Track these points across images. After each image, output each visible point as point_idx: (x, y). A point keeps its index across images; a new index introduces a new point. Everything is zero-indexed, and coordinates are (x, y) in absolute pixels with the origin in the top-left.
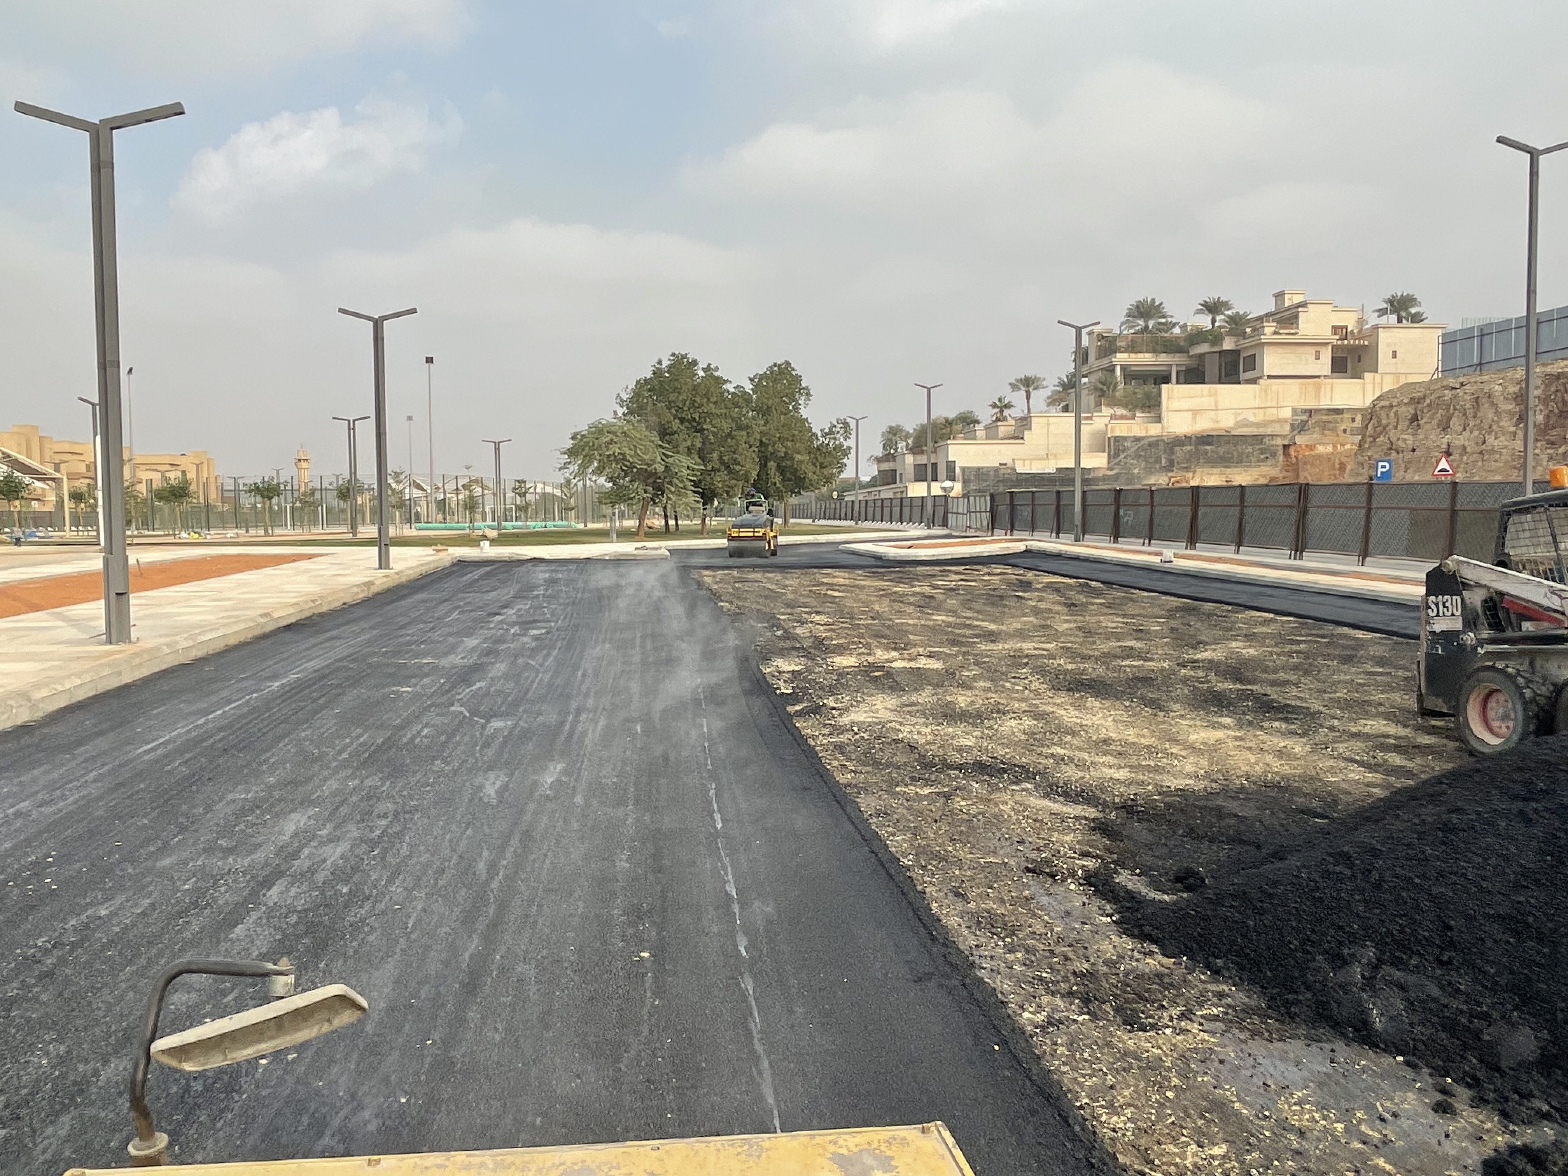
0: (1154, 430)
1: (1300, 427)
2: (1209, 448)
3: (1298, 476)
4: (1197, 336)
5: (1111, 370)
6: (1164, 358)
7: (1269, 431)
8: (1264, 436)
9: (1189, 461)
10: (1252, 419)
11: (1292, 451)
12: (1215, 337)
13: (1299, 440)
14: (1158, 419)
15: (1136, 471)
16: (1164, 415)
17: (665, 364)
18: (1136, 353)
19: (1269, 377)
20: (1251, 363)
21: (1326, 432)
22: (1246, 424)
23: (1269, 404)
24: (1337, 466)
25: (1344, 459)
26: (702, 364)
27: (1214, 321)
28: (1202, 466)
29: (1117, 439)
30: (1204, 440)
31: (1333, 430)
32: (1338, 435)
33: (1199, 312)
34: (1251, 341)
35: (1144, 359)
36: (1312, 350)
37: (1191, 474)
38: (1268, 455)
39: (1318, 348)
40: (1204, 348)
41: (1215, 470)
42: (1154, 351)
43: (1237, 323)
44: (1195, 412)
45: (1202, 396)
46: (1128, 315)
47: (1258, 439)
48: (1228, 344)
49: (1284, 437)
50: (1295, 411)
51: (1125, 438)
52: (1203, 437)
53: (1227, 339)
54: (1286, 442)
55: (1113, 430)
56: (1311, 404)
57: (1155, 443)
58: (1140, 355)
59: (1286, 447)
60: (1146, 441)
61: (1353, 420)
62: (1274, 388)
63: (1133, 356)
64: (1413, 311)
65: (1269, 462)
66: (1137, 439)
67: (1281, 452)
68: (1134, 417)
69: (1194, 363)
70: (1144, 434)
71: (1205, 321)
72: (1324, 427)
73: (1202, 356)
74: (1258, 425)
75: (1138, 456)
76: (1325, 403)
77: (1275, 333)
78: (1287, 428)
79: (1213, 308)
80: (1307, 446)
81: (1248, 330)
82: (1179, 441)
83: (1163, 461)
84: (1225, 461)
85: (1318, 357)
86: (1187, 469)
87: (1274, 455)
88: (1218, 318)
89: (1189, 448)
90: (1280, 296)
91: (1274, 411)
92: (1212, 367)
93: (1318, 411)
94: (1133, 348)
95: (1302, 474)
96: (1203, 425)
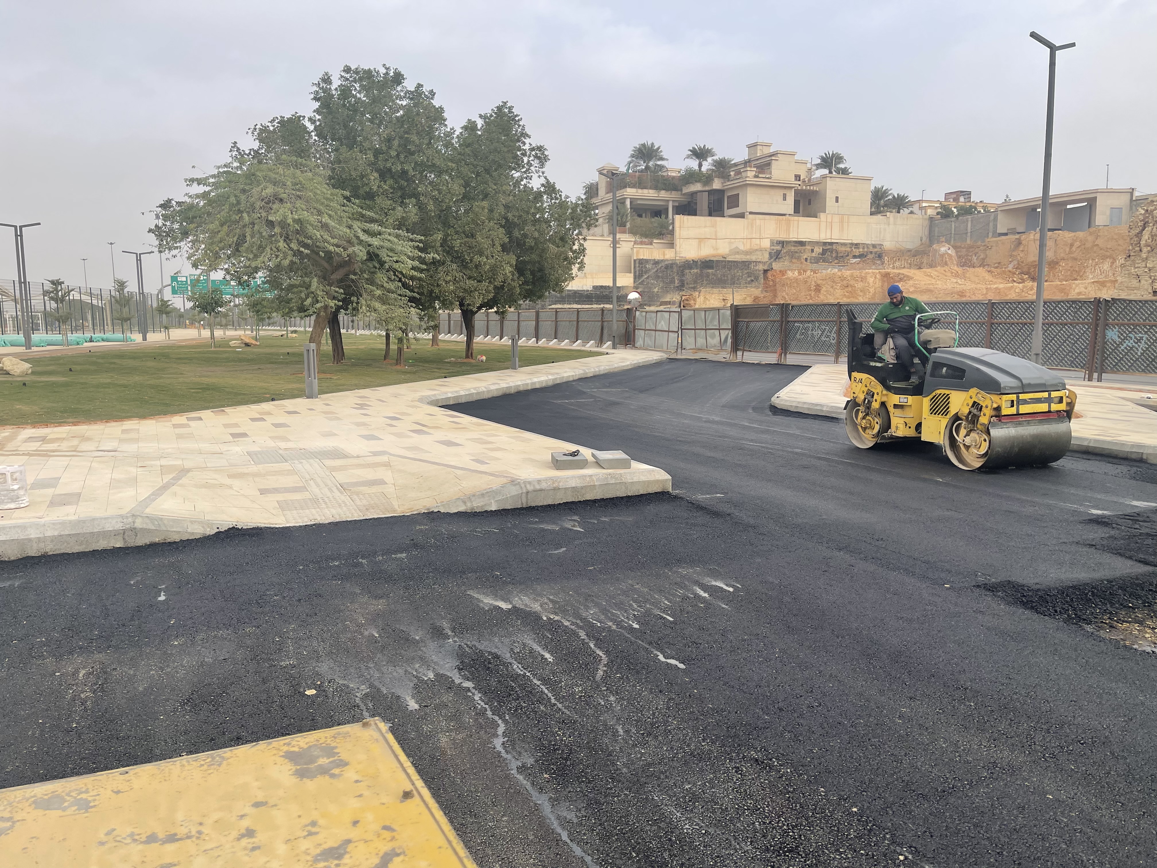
0: (669, 255)
1: (776, 256)
2: (710, 271)
3: (775, 296)
4: (690, 177)
6: (663, 194)
7: (753, 258)
8: (750, 262)
9: (695, 282)
11: (769, 274)
13: (776, 266)
14: (671, 245)
15: (656, 290)
16: (678, 242)
18: (642, 189)
19: (751, 213)
20: (734, 201)
21: (794, 260)
22: (737, 252)
23: (754, 236)
27: (700, 165)
29: (642, 262)
31: (799, 258)
33: (688, 157)
34: (736, 183)
35: (648, 194)
36: (781, 192)
38: (753, 279)
40: (697, 187)
41: (715, 290)
42: (656, 188)
43: (722, 166)
44: (701, 240)
45: (705, 227)
46: (632, 156)
47: (745, 265)
48: (717, 185)
49: (764, 263)
50: (772, 243)
51: (647, 261)
52: (706, 262)
53: (716, 180)
54: (766, 268)
55: (638, 253)
56: (783, 236)
57: (670, 266)
58: (645, 191)
59: (765, 271)
60: (663, 264)
61: (812, 251)
62: (758, 222)
63: (640, 191)
65: (753, 285)
66: (656, 262)
67: (762, 276)
68: (651, 244)
70: (661, 258)
72: (792, 255)
74: (747, 253)
75: (657, 277)
76: (793, 236)
77: (756, 176)
78: (767, 256)
79: (700, 154)
80: (780, 271)
81: (732, 173)
82: (689, 265)
83: (676, 281)
84: (720, 282)
85: (785, 199)
86: (694, 289)
87: (757, 278)
88: (704, 163)
89: (696, 271)
90: (752, 147)
91: (758, 241)
92: (703, 202)
93: (788, 242)
96: (706, 252)
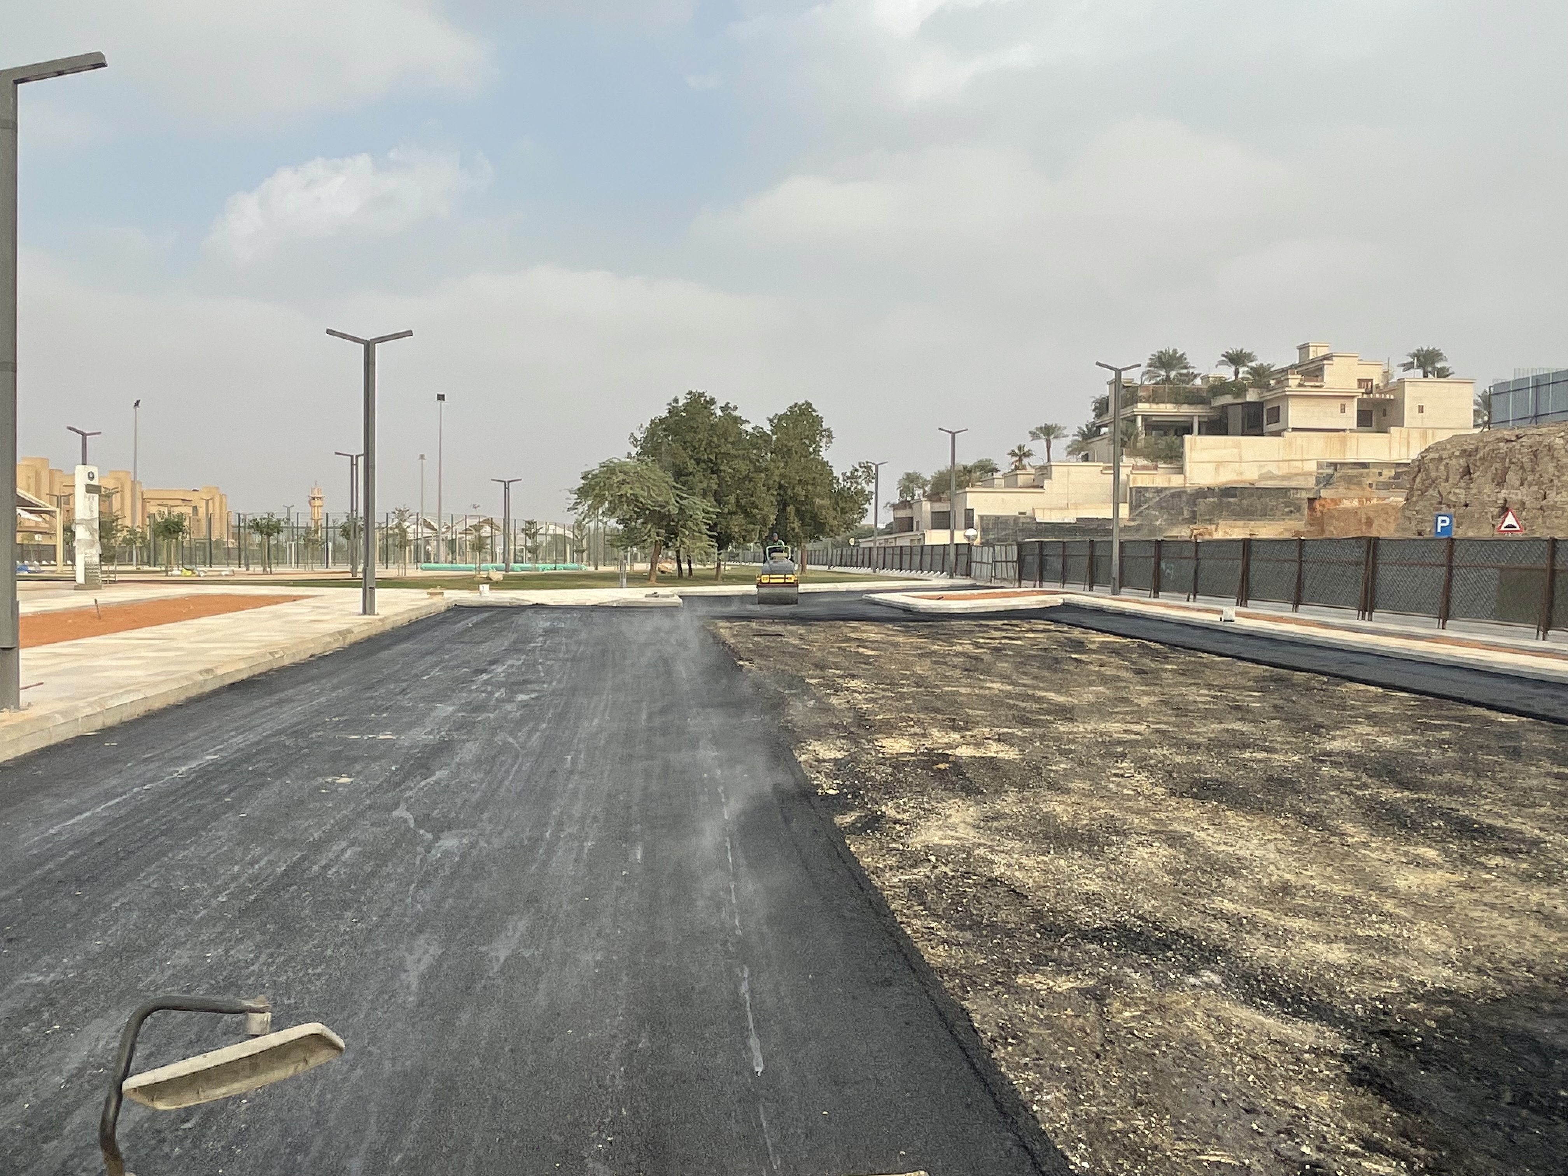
0: (1177, 481)
1: (1326, 481)
2: (1231, 500)
3: (1323, 531)
4: (1220, 388)
5: (1132, 420)
6: (1185, 409)
7: (1293, 484)
8: (1289, 489)
9: (1211, 513)
10: (1276, 472)
11: (1317, 504)
12: (1238, 389)
13: (1324, 493)
14: (1181, 470)
15: (1158, 523)
16: (1187, 466)
17: (682, 402)
18: (1157, 403)
19: (1294, 430)
20: (1275, 415)
21: (1353, 487)
22: (1270, 476)
23: (1293, 457)
24: (1364, 521)
25: (1371, 514)
26: (721, 403)
27: (1236, 373)
28: (1225, 519)
29: (1140, 490)
30: (1227, 492)
31: (1360, 484)
32: (1363, 490)
33: (1221, 363)
34: (1275, 394)
35: (1166, 410)
36: (1338, 403)
37: (1214, 527)
38: (1293, 508)
39: (1343, 401)
40: (1227, 399)
41: (1241, 523)
42: (1176, 402)
43: (1261, 375)
44: (1219, 463)
45: (1225, 448)
46: (1150, 365)
47: (1283, 492)
48: (1252, 396)
49: (1308, 490)
50: (1320, 465)
51: (1147, 489)
52: (1226, 488)
53: (1251, 391)
54: (1311, 496)
55: (1134, 480)
56: (1336, 457)
57: (1177, 495)
58: (1162, 406)
59: (1311, 501)
60: (1168, 493)
61: (1380, 474)
62: (1299, 441)
63: (1154, 406)
64: (1439, 365)
65: (1294, 516)
66: (1159, 491)
67: (1306, 505)
68: (1156, 468)
69: (1215, 415)
70: (1166, 485)
71: (1228, 373)
72: (1350, 481)
73: (1225, 407)
74: (1283, 478)
75: (1159, 507)
76: (1351, 457)
77: (1300, 385)
78: (1313, 481)
79: (1236, 359)
80: (1332, 500)
81: (1272, 382)
82: (1202, 493)
83: (1185, 513)
84: (1248, 514)
85: (1343, 410)
86: (1210, 521)
87: (1298, 509)
88: (1241, 370)
89: (1212, 500)
90: (1304, 348)
91: (1299, 464)
92: (1235, 418)
93: (1343, 465)
94: (1155, 398)
95: (1326, 528)
96: (1226, 477)
